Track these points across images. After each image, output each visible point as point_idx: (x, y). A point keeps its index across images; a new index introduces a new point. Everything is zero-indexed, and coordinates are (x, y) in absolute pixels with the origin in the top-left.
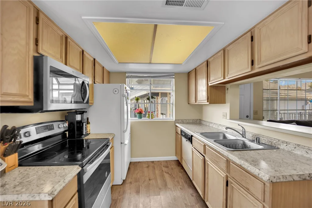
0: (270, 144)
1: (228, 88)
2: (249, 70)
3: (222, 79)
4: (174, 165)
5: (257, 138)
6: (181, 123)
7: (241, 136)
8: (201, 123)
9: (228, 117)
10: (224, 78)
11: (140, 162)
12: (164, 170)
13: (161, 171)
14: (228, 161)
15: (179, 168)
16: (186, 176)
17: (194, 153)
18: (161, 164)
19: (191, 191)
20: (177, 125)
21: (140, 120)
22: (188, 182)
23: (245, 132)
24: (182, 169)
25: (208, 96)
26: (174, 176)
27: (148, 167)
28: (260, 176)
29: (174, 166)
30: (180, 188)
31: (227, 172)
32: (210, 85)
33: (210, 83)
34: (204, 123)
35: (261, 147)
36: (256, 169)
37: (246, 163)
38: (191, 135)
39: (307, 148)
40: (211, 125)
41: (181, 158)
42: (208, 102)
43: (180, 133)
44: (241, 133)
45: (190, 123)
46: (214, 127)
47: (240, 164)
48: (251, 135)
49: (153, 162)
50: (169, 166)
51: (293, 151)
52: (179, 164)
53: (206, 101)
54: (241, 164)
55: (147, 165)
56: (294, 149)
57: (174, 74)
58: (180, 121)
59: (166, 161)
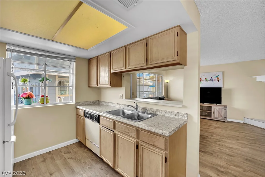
0: (152, 112)
1: (124, 76)
2: (145, 64)
3: (124, 68)
4: (75, 148)
5: (146, 110)
6: (82, 106)
7: (135, 110)
8: (100, 104)
9: (124, 97)
10: (126, 68)
11: (30, 158)
12: (66, 157)
13: (63, 159)
14: (138, 130)
15: (83, 149)
16: (91, 154)
17: (102, 131)
18: (61, 152)
19: (99, 166)
20: (78, 107)
21: (29, 107)
22: (94, 159)
23: (138, 107)
24: (85, 149)
25: (110, 81)
26: (79, 158)
27: (44, 161)
28: (164, 134)
29: (77, 149)
30: (89, 167)
31: (137, 139)
32: (112, 72)
33: (112, 70)
34: (104, 104)
35: (150, 116)
36: (160, 130)
37: (153, 128)
38: (98, 115)
39: (171, 112)
40: (109, 105)
41: (85, 138)
42: (110, 86)
43: (82, 114)
44: (136, 108)
45: (90, 104)
46: (112, 105)
47: (148, 129)
48: (141, 109)
49: (49, 153)
50: (71, 150)
51: (165, 115)
52: (81, 144)
53: (109, 85)
54: (150, 129)
55: (43, 159)
56: (165, 114)
57: (75, 58)
58: (81, 103)
59: (66, 147)
